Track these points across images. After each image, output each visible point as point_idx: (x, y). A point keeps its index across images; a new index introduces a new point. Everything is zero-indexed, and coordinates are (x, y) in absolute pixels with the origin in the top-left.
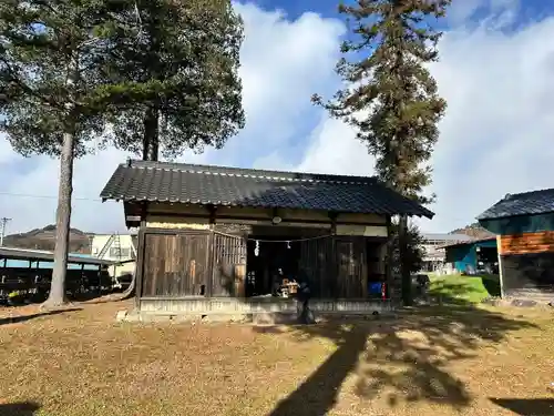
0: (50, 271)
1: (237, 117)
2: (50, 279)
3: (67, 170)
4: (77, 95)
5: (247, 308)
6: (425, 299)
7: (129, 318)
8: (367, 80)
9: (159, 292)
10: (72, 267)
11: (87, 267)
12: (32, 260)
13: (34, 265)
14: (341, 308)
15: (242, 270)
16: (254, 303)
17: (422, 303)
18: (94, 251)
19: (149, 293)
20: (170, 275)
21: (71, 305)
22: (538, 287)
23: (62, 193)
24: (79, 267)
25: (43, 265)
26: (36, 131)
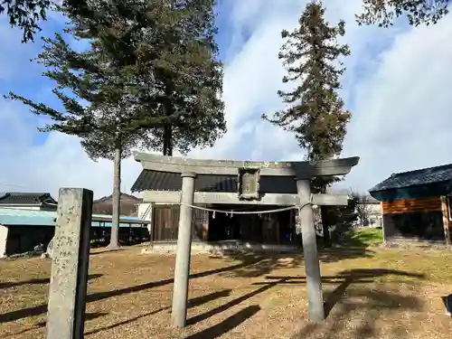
0: (110, 228)
1: (222, 126)
2: (110, 233)
3: (117, 170)
4: (122, 127)
5: (209, 247)
6: (339, 244)
7: (148, 252)
8: (298, 102)
9: (163, 239)
10: (121, 225)
11: (133, 226)
12: (101, 222)
13: (102, 225)
14: (264, 247)
15: (206, 226)
16: (213, 245)
17: (338, 246)
18: (139, 214)
19: (157, 239)
20: (168, 229)
21: (121, 247)
22: (403, 236)
23: (115, 183)
24: (128, 225)
25: (107, 225)
26: (100, 147)
